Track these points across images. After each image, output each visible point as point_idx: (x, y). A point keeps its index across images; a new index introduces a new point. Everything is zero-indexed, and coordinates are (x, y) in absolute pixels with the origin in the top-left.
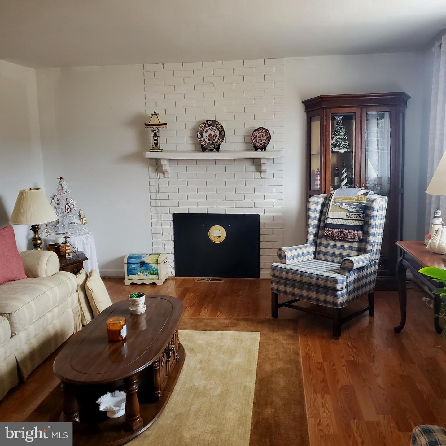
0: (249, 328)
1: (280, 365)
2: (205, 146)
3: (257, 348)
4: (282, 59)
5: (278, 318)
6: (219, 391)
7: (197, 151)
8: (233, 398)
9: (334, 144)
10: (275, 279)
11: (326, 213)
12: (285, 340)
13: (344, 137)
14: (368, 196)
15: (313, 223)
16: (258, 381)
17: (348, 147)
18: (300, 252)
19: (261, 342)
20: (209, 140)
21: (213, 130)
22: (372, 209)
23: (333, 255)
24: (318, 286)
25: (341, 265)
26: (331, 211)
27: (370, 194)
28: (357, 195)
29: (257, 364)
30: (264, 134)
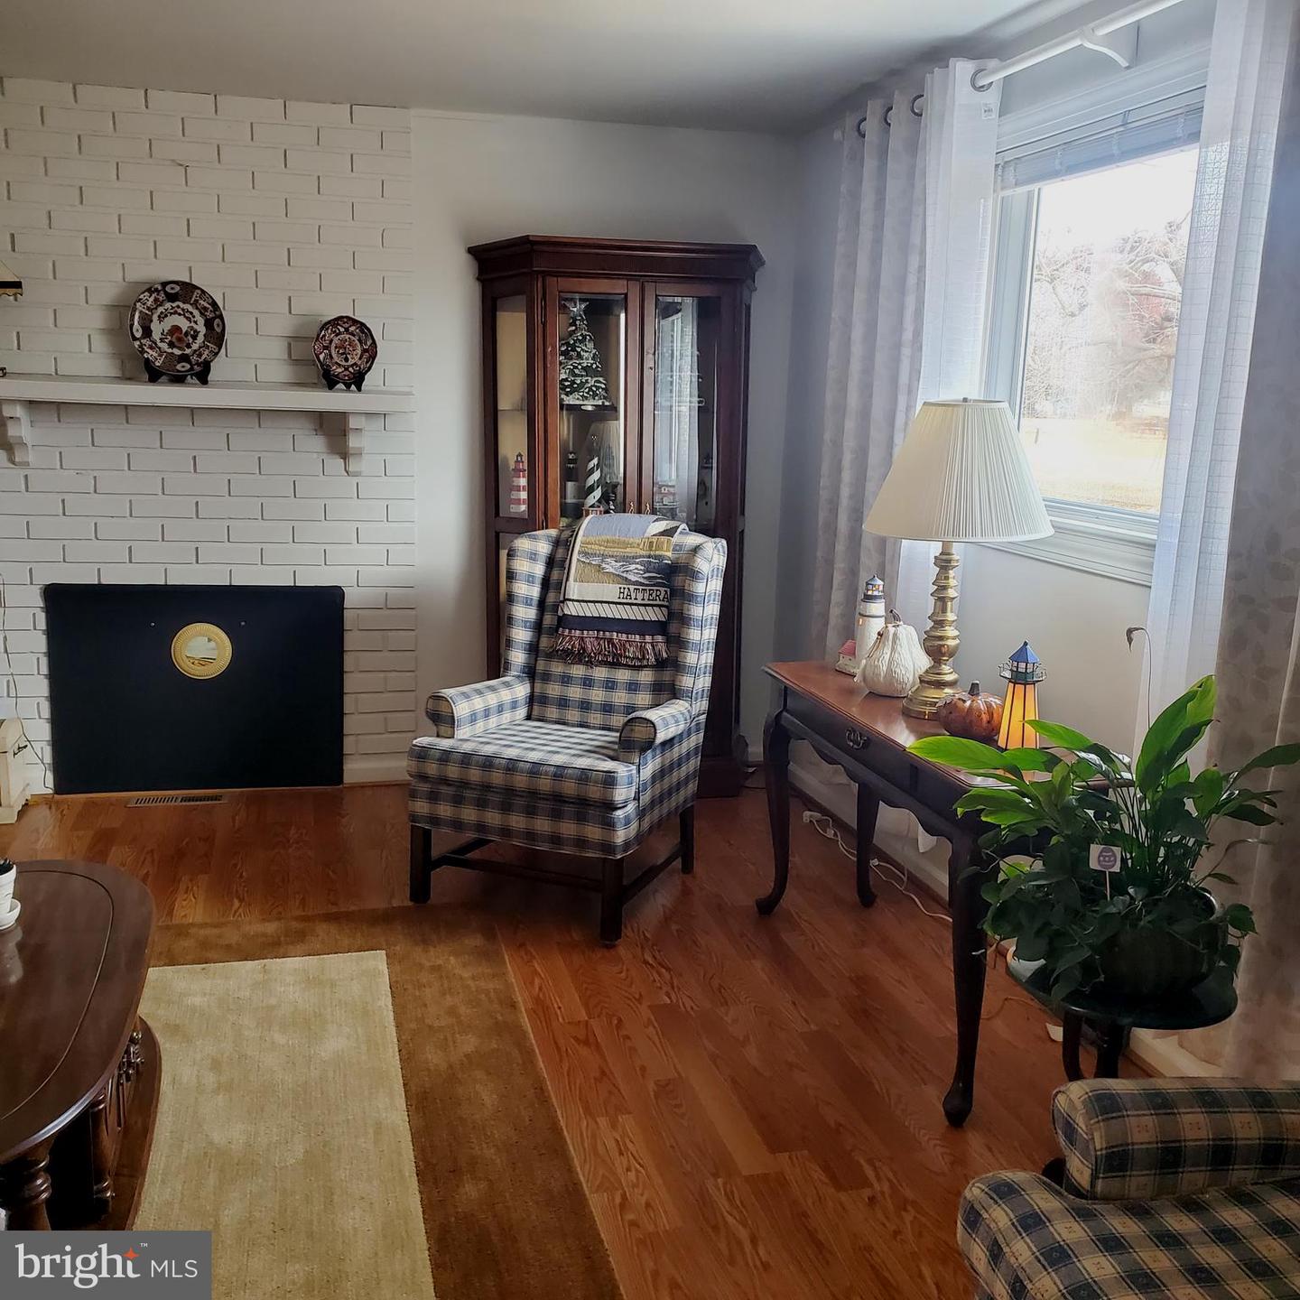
0: (346, 942)
1: (469, 1043)
2: (157, 364)
3: (385, 1002)
4: (405, 110)
5: (429, 902)
6: (299, 1149)
7: (127, 378)
8: (348, 1167)
9: (567, 384)
10: (424, 787)
11: (560, 586)
12: (464, 965)
13: (592, 364)
14: (676, 538)
15: (524, 613)
16: (414, 1102)
17: (603, 393)
18: (492, 700)
19: (397, 982)
20: (171, 345)
21: (185, 313)
22: (693, 575)
23: (585, 706)
24: (558, 798)
25: (620, 736)
26: (575, 581)
27: (681, 533)
28: (646, 535)
29: (397, 1049)
30: (356, 339)
